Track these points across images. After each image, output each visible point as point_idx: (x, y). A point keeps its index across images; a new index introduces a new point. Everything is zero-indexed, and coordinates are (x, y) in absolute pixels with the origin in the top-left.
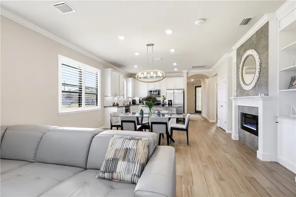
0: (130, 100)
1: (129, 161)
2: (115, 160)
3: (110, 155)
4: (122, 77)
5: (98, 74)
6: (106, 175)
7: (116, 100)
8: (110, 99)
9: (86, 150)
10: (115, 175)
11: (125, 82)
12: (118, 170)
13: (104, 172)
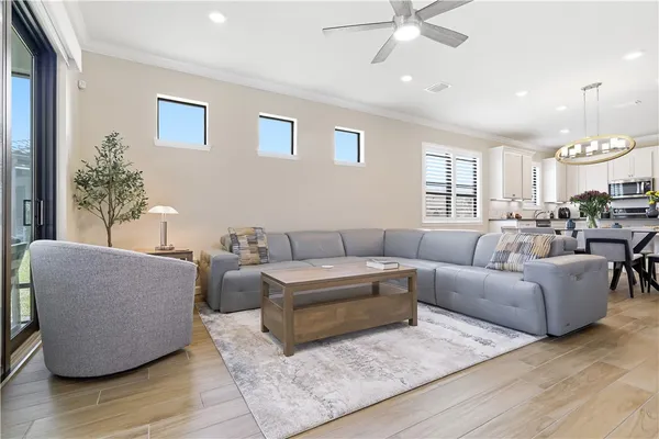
0: (555, 209)
1: (523, 253)
2: (506, 253)
3: (500, 247)
4: (528, 158)
5: (478, 160)
6: (496, 265)
7: (514, 208)
8: (500, 205)
9: (472, 243)
10: (506, 265)
11: (538, 170)
12: (509, 260)
13: (494, 263)
